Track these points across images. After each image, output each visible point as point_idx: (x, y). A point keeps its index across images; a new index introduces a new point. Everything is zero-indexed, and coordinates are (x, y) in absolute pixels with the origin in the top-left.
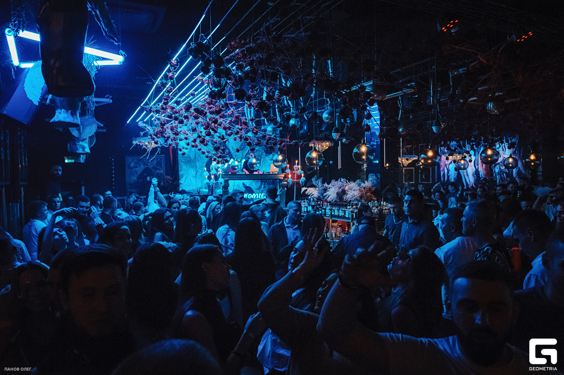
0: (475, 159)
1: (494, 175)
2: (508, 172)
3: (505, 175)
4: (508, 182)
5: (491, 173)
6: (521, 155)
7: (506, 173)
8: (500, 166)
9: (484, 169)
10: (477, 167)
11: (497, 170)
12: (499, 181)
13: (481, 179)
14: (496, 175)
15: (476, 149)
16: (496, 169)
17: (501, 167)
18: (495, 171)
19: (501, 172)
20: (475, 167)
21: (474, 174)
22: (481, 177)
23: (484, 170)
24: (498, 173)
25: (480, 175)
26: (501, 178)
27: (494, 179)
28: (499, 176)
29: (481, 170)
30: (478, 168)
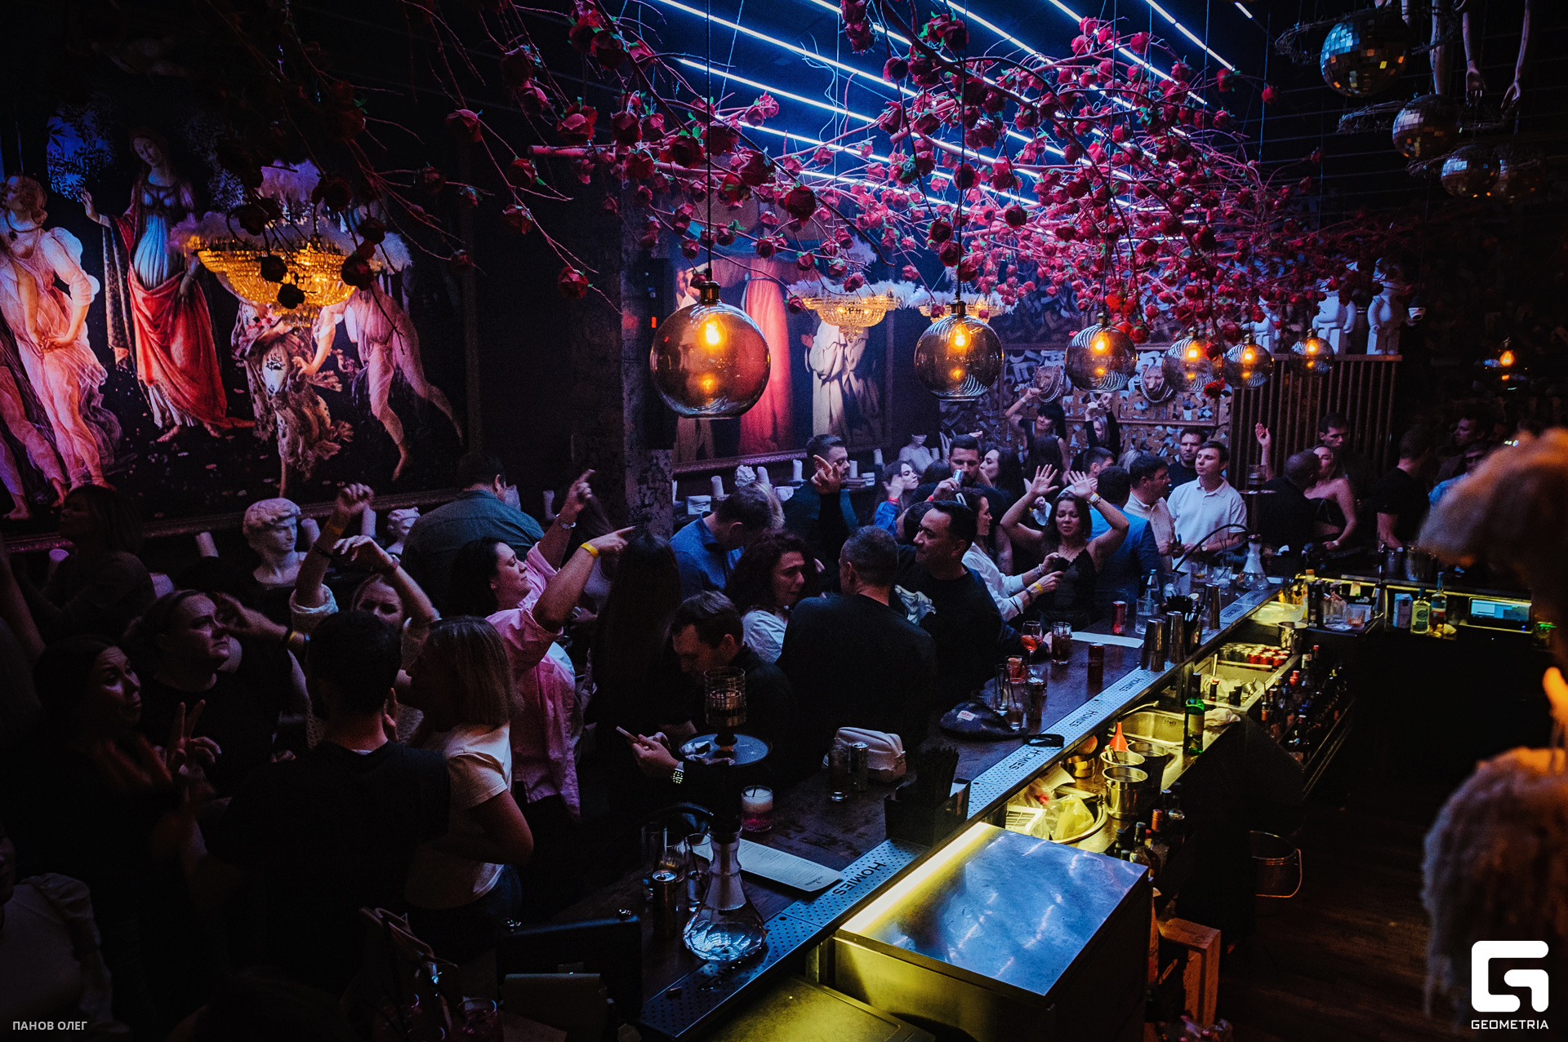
0: (100, 296)
1: (258, 409)
2: (338, 388)
3: (323, 404)
4: (342, 443)
5: (230, 395)
6: (405, 300)
7: (327, 393)
8: (290, 356)
9: (182, 371)
10: (119, 354)
11: (273, 379)
12: (293, 444)
13: (165, 438)
14: (268, 410)
15: (103, 220)
16: (266, 370)
17: (298, 359)
18: (261, 386)
19: (297, 387)
20: (105, 355)
21: (97, 402)
22: (159, 423)
23: (179, 380)
24: (282, 395)
25: (148, 409)
26: (303, 425)
27: (259, 434)
28: (289, 412)
29: (157, 373)
30: (131, 362)
